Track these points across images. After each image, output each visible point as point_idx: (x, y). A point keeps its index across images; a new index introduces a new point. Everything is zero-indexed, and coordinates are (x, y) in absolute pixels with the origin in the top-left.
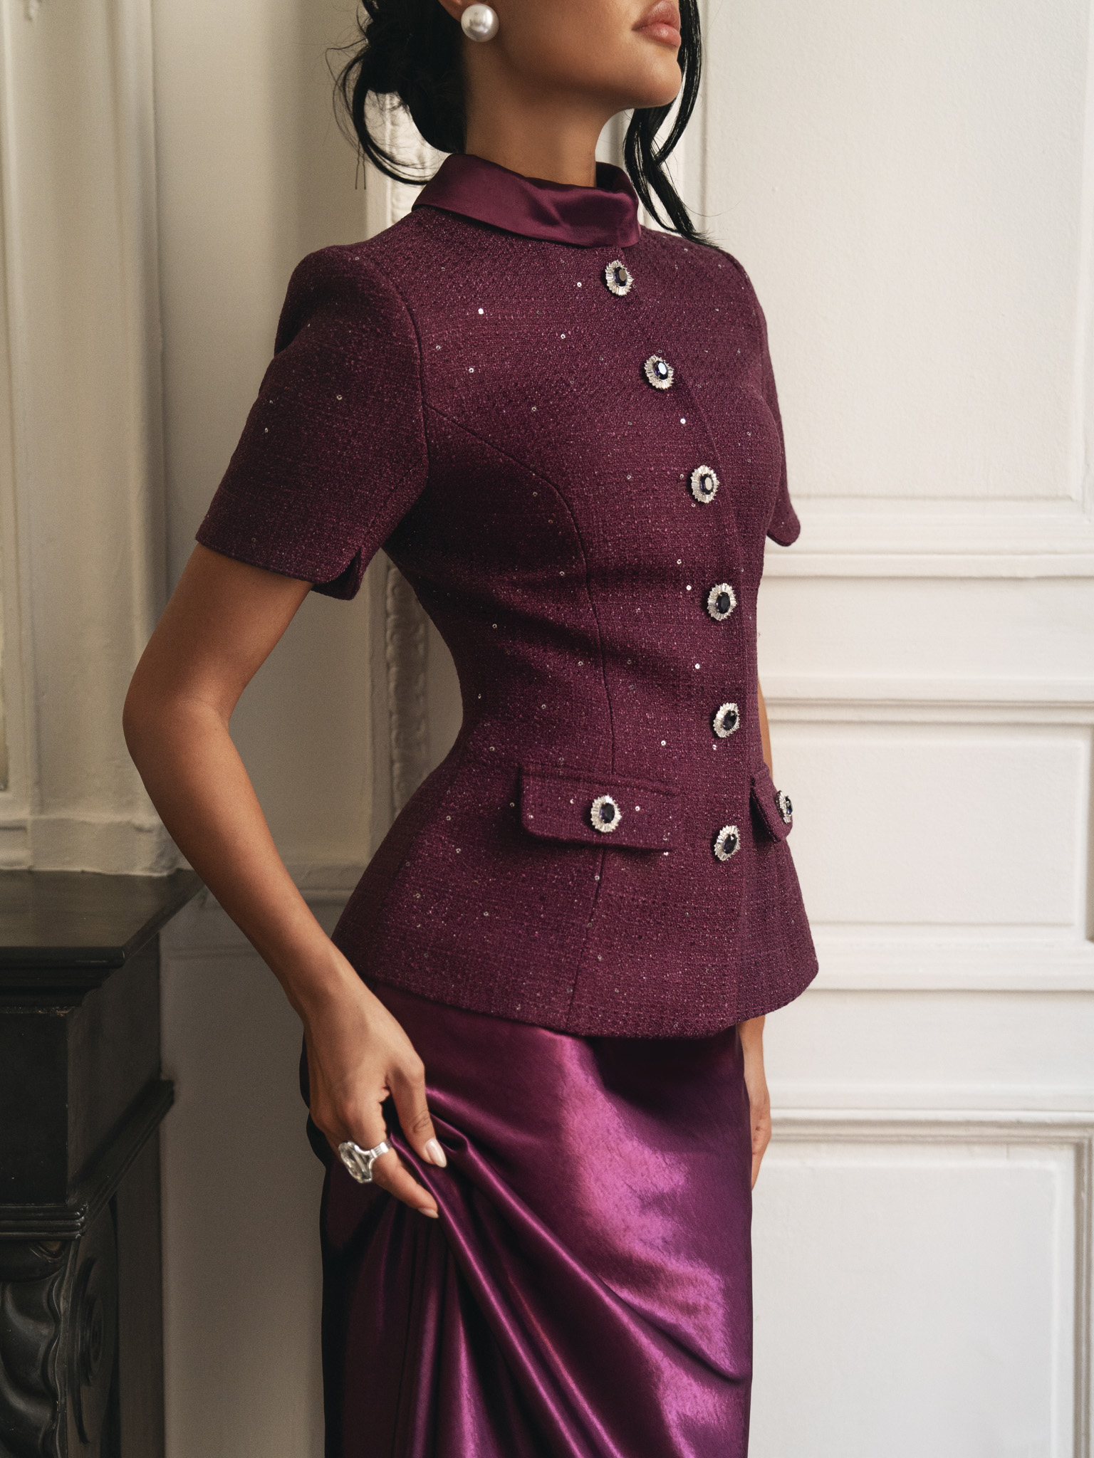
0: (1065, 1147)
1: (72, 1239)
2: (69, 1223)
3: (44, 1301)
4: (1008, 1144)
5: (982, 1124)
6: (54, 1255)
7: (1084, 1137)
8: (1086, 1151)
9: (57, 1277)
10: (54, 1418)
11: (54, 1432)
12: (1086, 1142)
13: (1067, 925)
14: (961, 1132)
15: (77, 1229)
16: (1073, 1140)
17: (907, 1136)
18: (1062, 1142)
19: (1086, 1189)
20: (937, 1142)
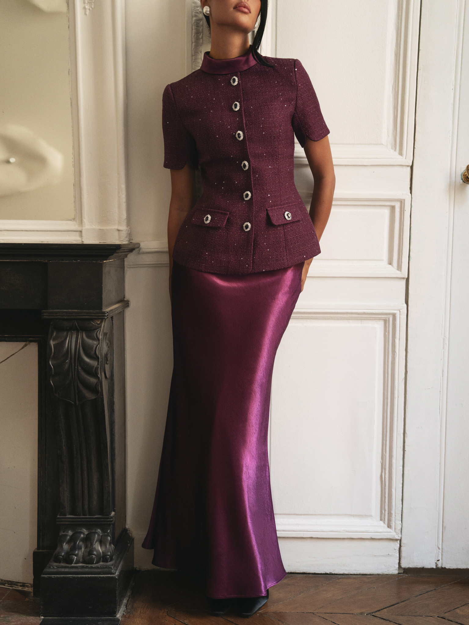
0: (381, 321)
1: (104, 318)
2: (103, 314)
3: (95, 335)
4: (361, 319)
5: (352, 313)
6: (99, 324)
7: (387, 318)
8: (387, 321)
9: (98, 330)
10: (98, 364)
11: (98, 367)
12: (388, 319)
13: (382, 260)
14: (345, 316)
15: (106, 316)
16: (383, 318)
17: (330, 317)
18: (380, 319)
19: (387, 332)
20: (338, 319)
